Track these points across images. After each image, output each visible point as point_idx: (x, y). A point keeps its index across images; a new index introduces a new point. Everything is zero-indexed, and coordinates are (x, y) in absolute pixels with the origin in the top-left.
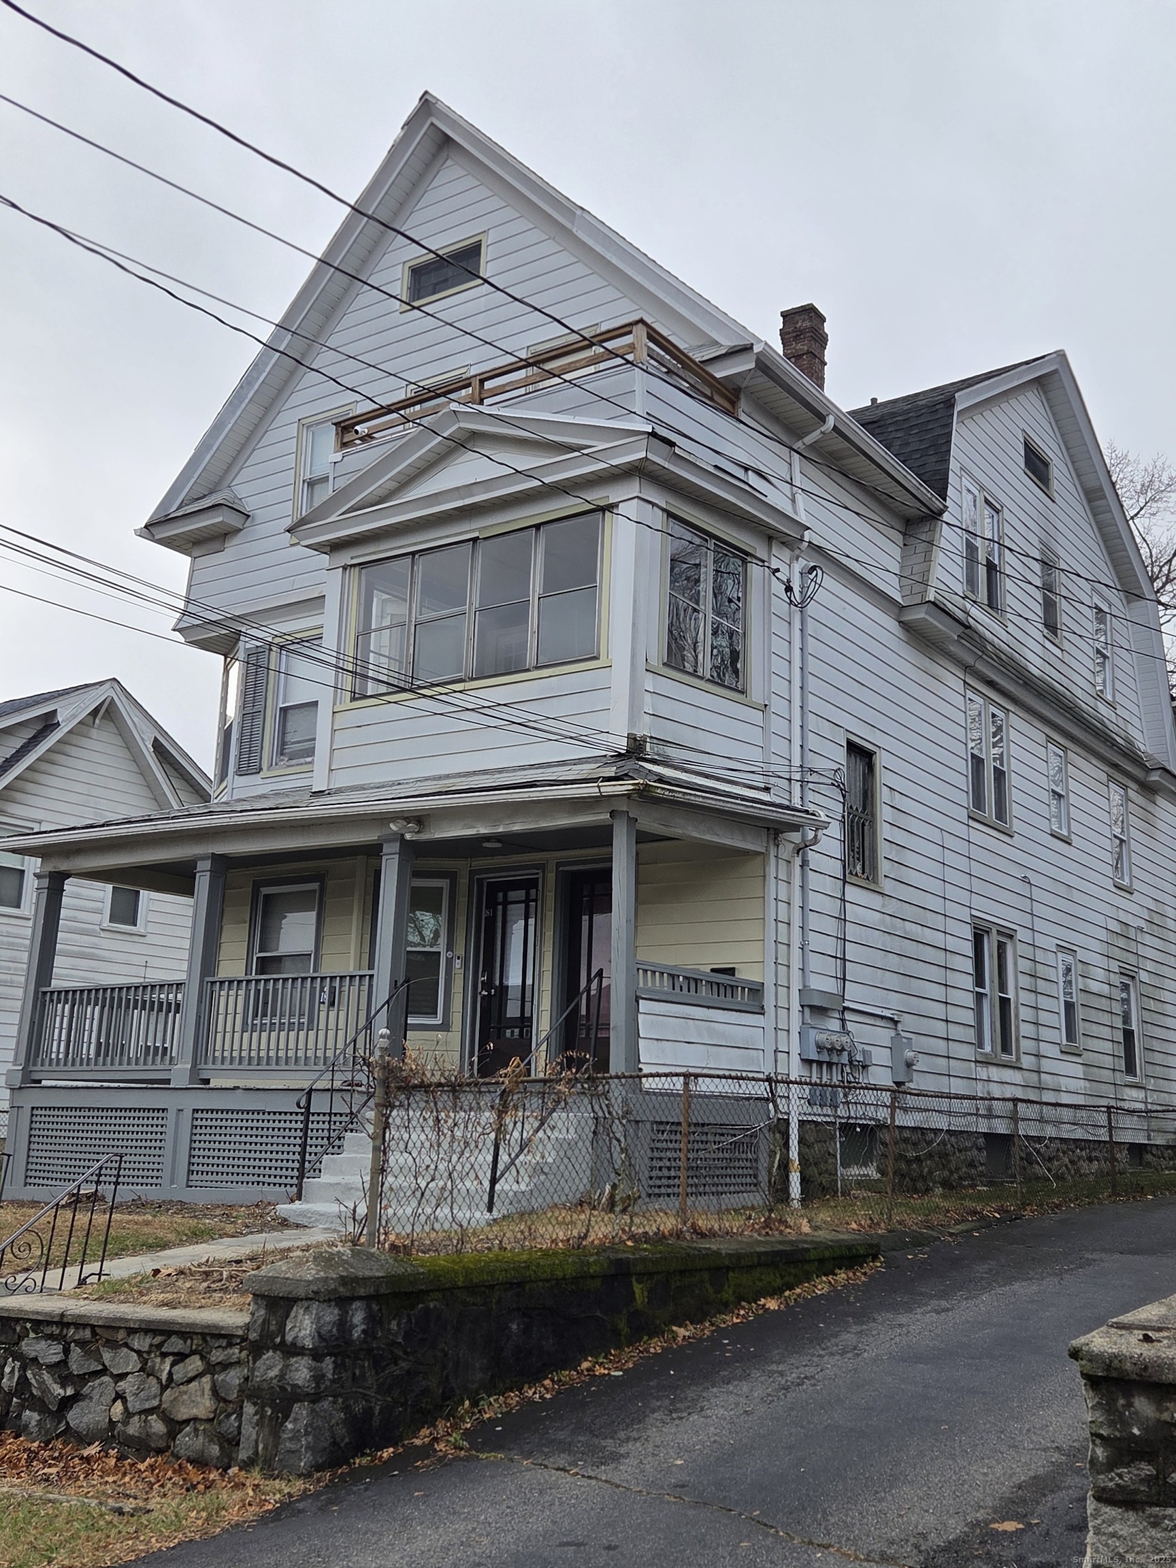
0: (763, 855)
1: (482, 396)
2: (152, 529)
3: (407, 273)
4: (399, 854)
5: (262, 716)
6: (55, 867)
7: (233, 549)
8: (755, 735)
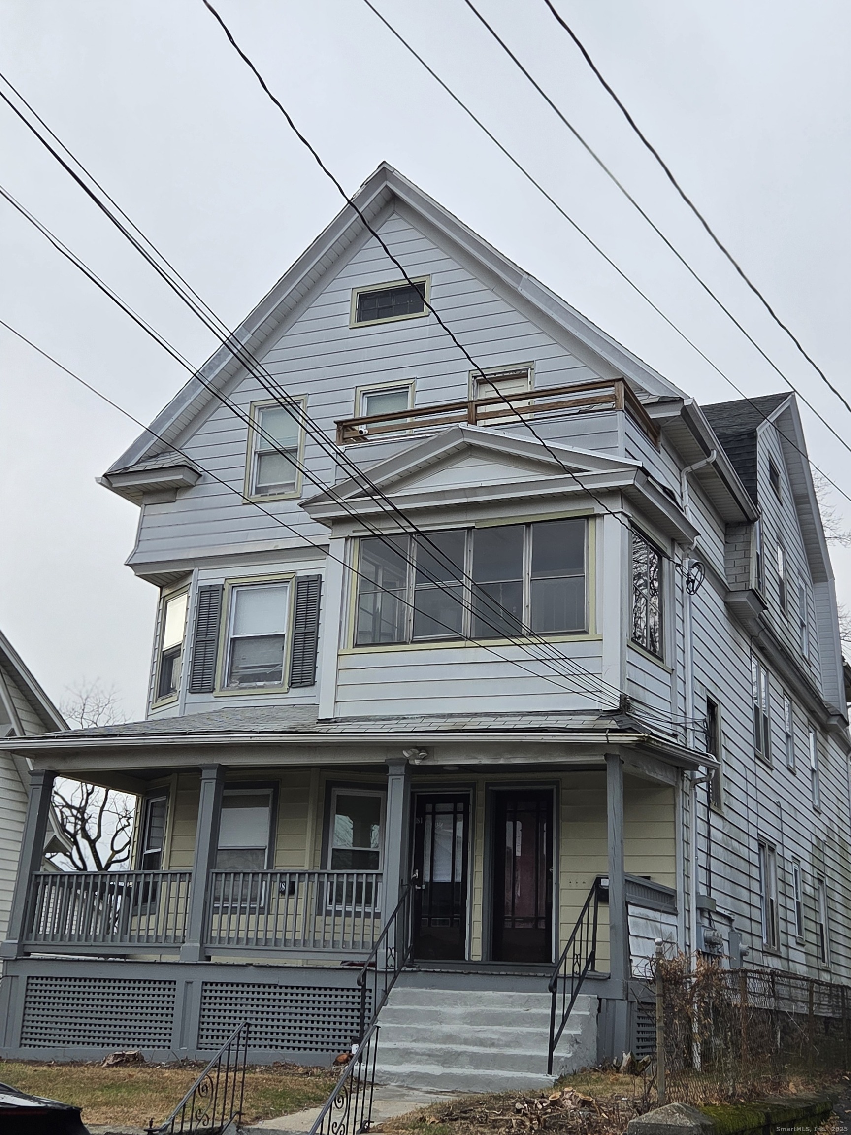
0: (674, 789)
1: (477, 418)
2: (109, 479)
3: (356, 299)
4: (405, 776)
5: (215, 644)
6: (50, 767)
7: (184, 502)
8: (665, 692)
